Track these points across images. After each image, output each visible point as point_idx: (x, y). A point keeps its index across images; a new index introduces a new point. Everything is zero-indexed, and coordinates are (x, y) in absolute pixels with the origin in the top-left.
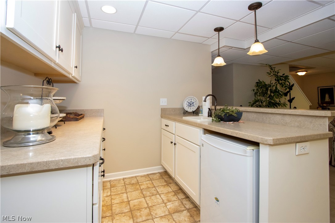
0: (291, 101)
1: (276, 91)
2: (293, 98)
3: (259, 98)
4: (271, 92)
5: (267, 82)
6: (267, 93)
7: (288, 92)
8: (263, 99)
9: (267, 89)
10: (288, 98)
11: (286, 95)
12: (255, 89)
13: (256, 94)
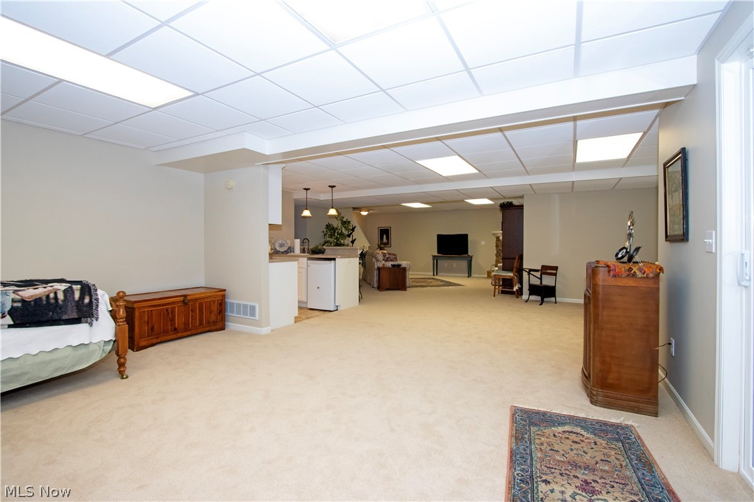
0: (353, 242)
1: (341, 234)
2: (355, 240)
3: (328, 239)
4: (338, 234)
5: (335, 226)
6: (334, 235)
7: (351, 233)
8: (331, 240)
9: (335, 232)
10: (350, 239)
11: (349, 236)
12: (325, 230)
13: (325, 235)
